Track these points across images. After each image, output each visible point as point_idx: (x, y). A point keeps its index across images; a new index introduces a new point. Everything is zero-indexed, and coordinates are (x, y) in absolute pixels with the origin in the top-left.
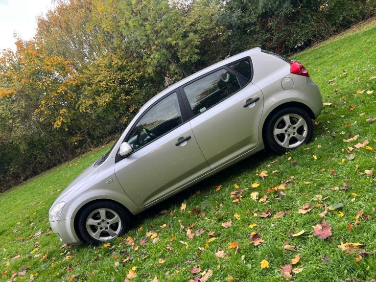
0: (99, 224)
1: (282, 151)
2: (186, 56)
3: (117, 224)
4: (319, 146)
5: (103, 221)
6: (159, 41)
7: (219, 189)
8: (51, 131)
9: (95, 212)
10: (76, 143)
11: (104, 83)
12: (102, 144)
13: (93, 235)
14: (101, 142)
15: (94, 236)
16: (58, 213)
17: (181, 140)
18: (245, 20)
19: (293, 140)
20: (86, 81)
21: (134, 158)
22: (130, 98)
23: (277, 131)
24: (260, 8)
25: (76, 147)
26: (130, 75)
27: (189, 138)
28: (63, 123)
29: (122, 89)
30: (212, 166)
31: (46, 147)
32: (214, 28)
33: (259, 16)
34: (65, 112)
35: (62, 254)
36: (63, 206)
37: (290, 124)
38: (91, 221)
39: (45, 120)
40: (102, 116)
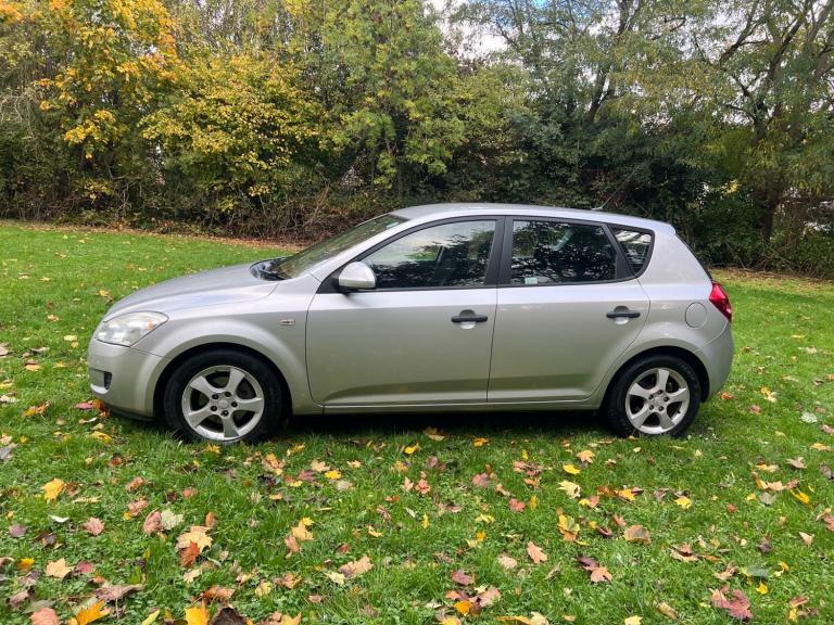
0: (216, 396)
1: (622, 429)
4: (698, 453)
5: (228, 394)
7: (480, 444)
8: (50, 142)
9: (221, 368)
10: (93, 197)
11: (229, 109)
12: (151, 229)
13: (190, 414)
14: (150, 222)
15: (191, 417)
16: (135, 331)
17: (467, 316)
18: (559, 151)
19: (653, 420)
20: (193, 84)
21: (355, 302)
22: (265, 167)
23: (636, 389)
25: (87, 204)
26: (290, 124)
27: (483, 320)
28: (89, 137)
29: (260, 141)
30: (493, 395)
31: (19, 167)
32: (497, 132)
33: (587, 158)
34: (107, 119)
35: (82, 421)
36: (156, 322)
37: (664, 389)
38: (200, 383)
39: (52, 110)
40: (186, 172)
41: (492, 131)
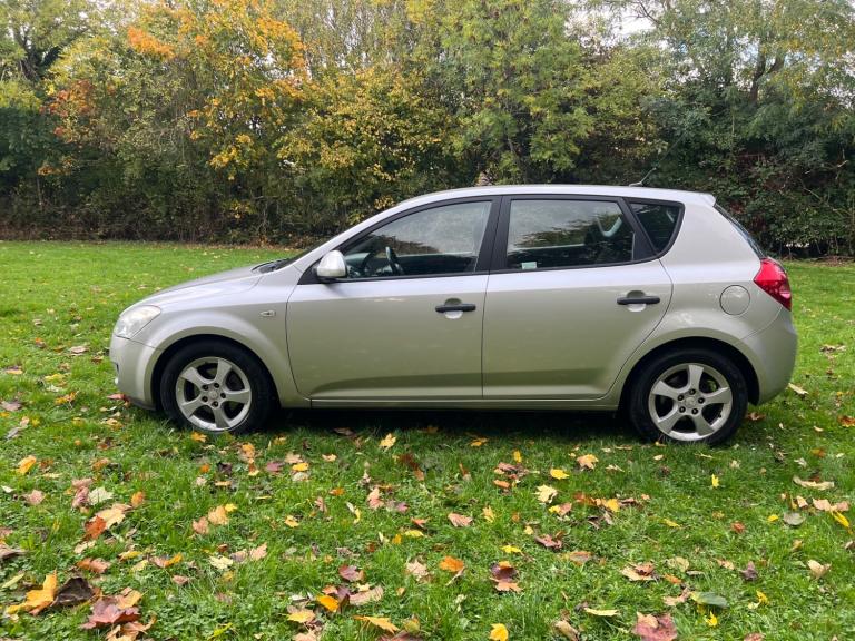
0: (205, 387)
1: (650, 434)
2: (547, 149)
3: (240, 407)
4: (735, 463)
5: (216, 385)
6: (508, 92)
7: (478, 444)
8: (201, 168)
9: (210, 359)
10: (237, 216)
11: (353, 123)
12: (287, 244)
13: (183, 404)
14: (287, 238)
15: (184, 407)
16: (136, 324)
17: (452, 305)
18: (708, 136)
19: (686, 425)
20: (320, 101)
21: (340, 292)
22: (389, 178)
23: (661, 388)
24: (753, 124)
25: (233, 224)
26: (413, 134)
27: (469, 309)
28: (232, 161)
29: (383, 153)
30: (489, 391)
31: (176, 194)
34: (246, 143)
35: (103, 409)
36: (153, 315)
37: (697, 387)
38: (191, 374)
39: (201, 138)
40: (317, 187)
41: (624, 121)
